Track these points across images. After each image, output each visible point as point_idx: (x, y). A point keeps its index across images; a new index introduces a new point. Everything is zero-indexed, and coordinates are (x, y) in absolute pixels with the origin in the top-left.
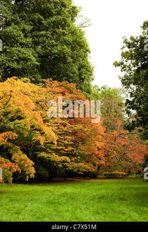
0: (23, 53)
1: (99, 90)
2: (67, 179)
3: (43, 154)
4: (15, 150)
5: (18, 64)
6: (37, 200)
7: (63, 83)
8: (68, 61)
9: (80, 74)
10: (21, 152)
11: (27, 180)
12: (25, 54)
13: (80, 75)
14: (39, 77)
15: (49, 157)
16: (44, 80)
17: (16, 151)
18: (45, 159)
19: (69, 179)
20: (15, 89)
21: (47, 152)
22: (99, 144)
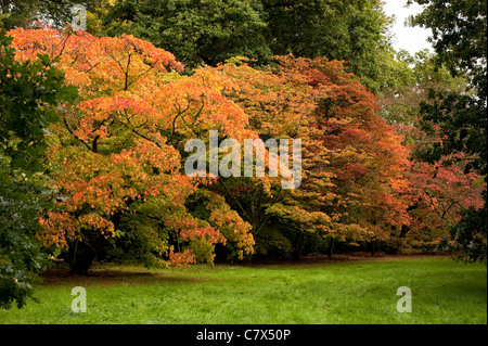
0: (233, 5)
1: (411, 61)
2: (333, 256)
3: (277, 208)
4: (216, 203)
5: (224, 27)
6: (252, 293)
7: (318, 60)
8: (325, 15)
9: (354, 39)
10: (226, 207)
11: (241, 257)
12: (237, 6)
13: (352, 40)
14: (267, 52)
15: (288, 214)
16: (277, 57)
17: (218, 205)
18: (281, 218)
19: (337, 256)
20: (210, 92)
21: (285, 204)
22: (397, 184)
